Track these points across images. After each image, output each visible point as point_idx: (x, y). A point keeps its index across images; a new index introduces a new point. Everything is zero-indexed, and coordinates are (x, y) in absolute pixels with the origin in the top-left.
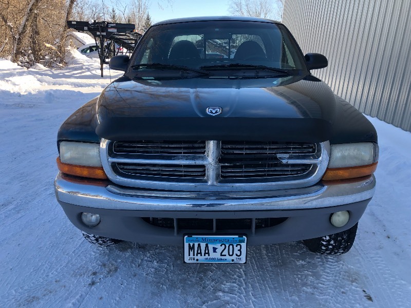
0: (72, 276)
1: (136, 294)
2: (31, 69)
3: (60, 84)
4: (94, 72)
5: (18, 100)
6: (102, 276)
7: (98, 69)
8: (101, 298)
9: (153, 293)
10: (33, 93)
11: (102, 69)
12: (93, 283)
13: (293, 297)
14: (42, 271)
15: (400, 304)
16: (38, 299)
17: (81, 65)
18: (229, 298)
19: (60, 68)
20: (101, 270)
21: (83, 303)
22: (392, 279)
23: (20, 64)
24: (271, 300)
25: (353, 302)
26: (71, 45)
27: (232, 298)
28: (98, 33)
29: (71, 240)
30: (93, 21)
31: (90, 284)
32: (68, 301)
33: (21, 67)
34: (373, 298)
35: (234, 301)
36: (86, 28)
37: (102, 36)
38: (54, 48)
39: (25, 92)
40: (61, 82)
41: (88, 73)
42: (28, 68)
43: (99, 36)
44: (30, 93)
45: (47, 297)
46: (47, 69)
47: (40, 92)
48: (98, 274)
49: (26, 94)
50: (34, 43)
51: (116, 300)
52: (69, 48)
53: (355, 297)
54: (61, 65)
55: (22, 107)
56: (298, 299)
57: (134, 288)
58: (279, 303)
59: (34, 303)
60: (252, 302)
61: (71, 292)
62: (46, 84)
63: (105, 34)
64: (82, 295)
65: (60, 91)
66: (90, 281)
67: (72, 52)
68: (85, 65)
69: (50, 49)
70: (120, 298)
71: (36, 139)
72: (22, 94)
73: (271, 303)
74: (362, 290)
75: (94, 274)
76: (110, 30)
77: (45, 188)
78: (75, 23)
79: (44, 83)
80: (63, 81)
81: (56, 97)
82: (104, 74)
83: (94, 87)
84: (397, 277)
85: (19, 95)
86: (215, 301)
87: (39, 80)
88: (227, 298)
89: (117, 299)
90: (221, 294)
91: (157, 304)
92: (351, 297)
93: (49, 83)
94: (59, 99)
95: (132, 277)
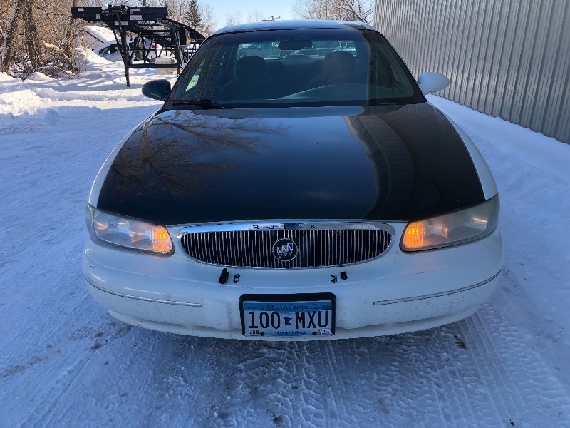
0: (70, 339)
1: (153, 356)
2: (27, 81)
3: (69, 99)
4: (117, 80)
5: (9, 123)
6: (110, 337)
7: (122, 76)
8: (106, 363)
9: (175, 354)
10: (31, 113)
11: (127, 75)
12: (97, 346)
13: (361, 349)
14: (31, 335)
15: (502, 350)
16: (23, 368)
17: (99, 71)
18: (275, 355)
19: (70, 77)
20: (109, 329)
21: (83, 370)
22: (495, 320)
23: (13, 74)
24: (330, 354)
25: (439, 350)
26: (82, 44)
27: (279, 354)
28: (117, 23)
29: (71, 296)
30: (108, 6)
31: (93, 348)
32: (63, 368)
33: (14, 79)
34: (468, 345)
35: (282, 357)
36: (98, 16)
37: (123, 26)
38: (57, 48)
39: (19, 112)
40: (70, 96)
41: (110, 83)
42: (24, 79)
43: (117, 27)
44: (26, 113)
45: (35, 366)
46: (52, 79)
47: (39, 110)
48: (104, 335)
49: (19, 114)
50: (30, 43)
51: (126, 364)
52: (80, 48)
53: (443, 345)
54: (70, 72)
55: (13, 132)
56: (367, 351)
57: (151, 349)
58: (341, 357)
59: (18, 374)
60: (306, 358)
61: (68, 358)
62: (50, 100)
63: (126, 23)
64: (81, 361)
65: (68, 107)
66: (93, 344)
67: (84, 53)
68: (104, 72)
69: (53, 50)
70: (131, 362)
71: (31, 173)
72: (15, 115)
73: (331, 358)
74: (453, 336)
75: (100, 335)
76: (132, 18)
77: (40, 234)
78: (82, 10)
79: (46, 99)
80: (72, 94)
81: (62, 117)
82: (131, 82)
83: (116, 100)
84: (503, 318)
85: (11, 117)
86: (256, 360)
87: (39, 95)
88: (273, 355)
89: (128, 363)
90: (265, 350)
91: (179, 366)
92: (437, 344)
93: (53, 98)
94: (66, 118)
95: (150, 336)
